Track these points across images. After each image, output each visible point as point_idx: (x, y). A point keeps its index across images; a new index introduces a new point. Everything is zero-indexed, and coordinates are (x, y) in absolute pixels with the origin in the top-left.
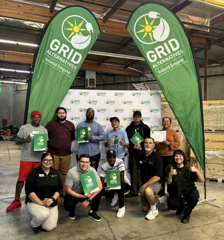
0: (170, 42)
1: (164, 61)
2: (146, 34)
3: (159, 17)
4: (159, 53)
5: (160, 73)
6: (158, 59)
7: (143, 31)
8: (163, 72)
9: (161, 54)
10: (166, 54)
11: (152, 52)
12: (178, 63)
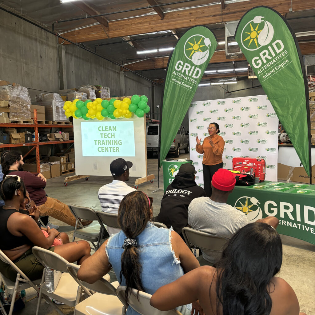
0: (274, 44)
1: (268, 65)
2: (251, 40)
3: (263, 21)
4: (263, 58)
5: (264, 78)
6: (263, 64)
7: (249, 38)
8: (267, 77)
9: (266, 59)
10: (270, 58)
11: (258, 58)
12: (282, 65)
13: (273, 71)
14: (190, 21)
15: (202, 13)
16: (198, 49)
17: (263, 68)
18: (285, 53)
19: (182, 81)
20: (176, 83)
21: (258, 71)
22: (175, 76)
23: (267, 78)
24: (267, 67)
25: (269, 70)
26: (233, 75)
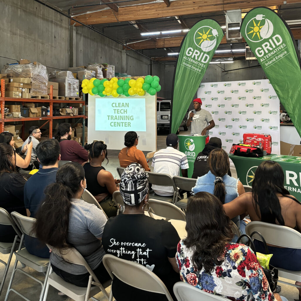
0: (274, 38)
2: (255, 34)
3: (264, 19)
4: (265, 49)
5: (267, 66)
6: (265, 54)
7: (252, 31)
9: (268, 49)
10: (271, 49)
11: (260, 48)
12: (282, 55)
13: (274, 60)
14: (194, 9)
15: (205, 2)
16: (207, 38)
17: (265, 57)
18: (283, 46)
19: (192, 65)
20: (187, 66)
21: (261, 59)
22: (186, 60)
23: (269, 65)
24: (269, 56)
25: (270, 59)
26: (230, 55)
